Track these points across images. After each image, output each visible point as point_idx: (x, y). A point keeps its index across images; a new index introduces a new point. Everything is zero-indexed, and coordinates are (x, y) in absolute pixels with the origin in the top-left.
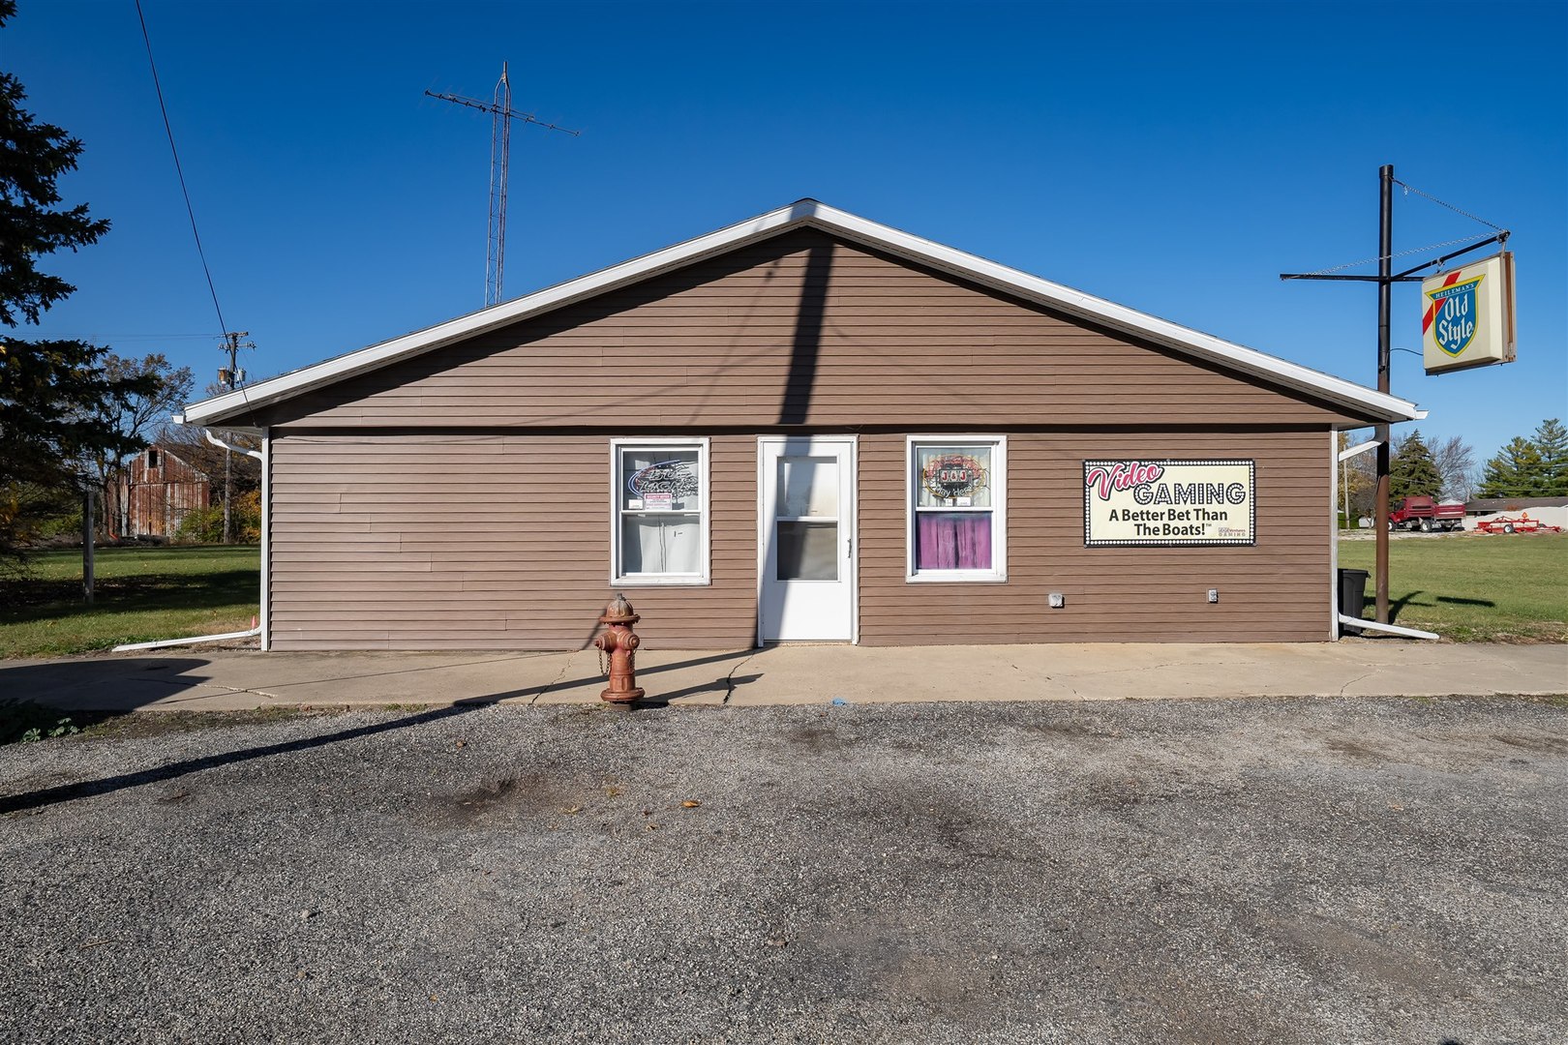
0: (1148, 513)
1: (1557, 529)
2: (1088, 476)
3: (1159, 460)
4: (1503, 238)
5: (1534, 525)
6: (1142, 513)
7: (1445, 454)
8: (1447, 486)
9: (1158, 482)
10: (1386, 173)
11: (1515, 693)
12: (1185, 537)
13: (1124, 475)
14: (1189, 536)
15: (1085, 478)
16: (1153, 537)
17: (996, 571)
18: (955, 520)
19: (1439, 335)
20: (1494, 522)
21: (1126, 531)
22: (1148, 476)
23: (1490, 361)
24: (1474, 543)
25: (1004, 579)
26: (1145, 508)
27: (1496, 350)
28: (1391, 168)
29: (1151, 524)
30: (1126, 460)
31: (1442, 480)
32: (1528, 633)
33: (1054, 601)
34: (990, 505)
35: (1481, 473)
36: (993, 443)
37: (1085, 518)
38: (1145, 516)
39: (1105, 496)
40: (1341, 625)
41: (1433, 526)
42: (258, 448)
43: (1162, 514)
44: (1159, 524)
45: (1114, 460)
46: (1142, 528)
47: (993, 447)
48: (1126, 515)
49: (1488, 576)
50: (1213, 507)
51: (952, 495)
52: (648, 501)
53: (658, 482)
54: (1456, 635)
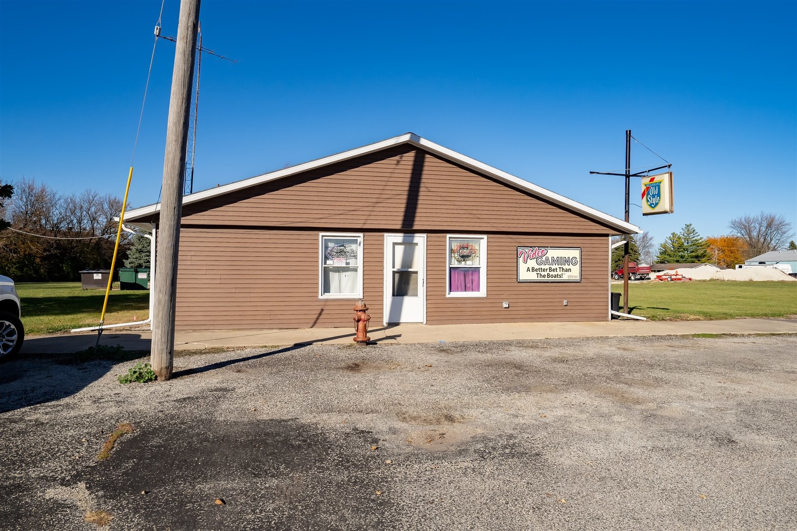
0: (541, 269)
1: (690, 279)
2: (519, 253)
3: (546, 247)
4: (669, 166)
5: (680, 277)
6: (539, 269)
7: (641, 240)
8: (642, 257)
9: (545, 256)
10: (628, 133)
11: (673, 334)
12: (555, 279)
13: (532, 253)
14: (557, 278)
15: (517, 254)
16: (543, 278)
17: (482, 292)
18: (465, 271)
19: (648, 201)
20: (663, 275)
21: (533, 276)
22: (542, 254)
23: (666, 212)
24: (655, 286)
25: (485, 296)
26: (540, 267)
27: (667, 208)
28: (630, 131)
29: (543, 273)
30: (533, 247)
31: (640, 254)
32: (677, 317)
33: (505, 305)
34: (479, 264)
35: (657, 250)
36: (481, 238)
37: (517, 271)
38: (540, 270)
39: (525, 262)
40: (612, 315)
41: (636, 277)
42: (151, 234)
43: (547, 269)
44: (546, 273)
45: (529, 247)
46: (539, 275)
47: (481, 240)
48: (533, 270)
49: (661, 300)
50: (566, 267)
51: (464, 260)
52: (335, 261)
53: (340, 252)
54: (653, 318)
